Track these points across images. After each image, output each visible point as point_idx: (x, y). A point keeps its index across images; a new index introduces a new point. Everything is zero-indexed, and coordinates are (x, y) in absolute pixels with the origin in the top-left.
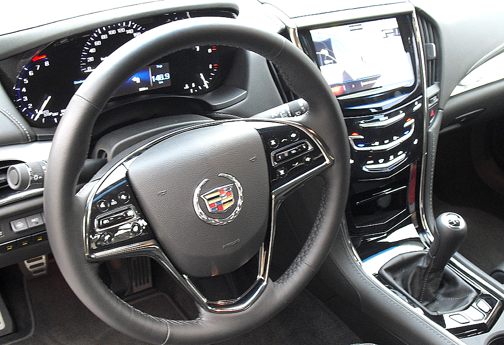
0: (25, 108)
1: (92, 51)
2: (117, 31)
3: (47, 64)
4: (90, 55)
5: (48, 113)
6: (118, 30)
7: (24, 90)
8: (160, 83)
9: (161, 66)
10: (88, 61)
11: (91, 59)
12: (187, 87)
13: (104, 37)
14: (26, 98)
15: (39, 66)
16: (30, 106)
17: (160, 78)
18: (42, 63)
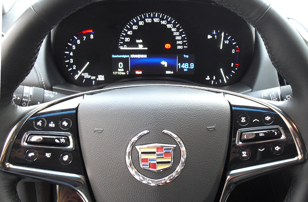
0: (71, 69)
1: (130, 33)
2: (153, 21)
3: (92, 37)
4: (127, 36)
5: (86, 76)
6: (154, 19)
7: (71, 54)
8: (185, 70)
9: (187, 56)
10: (126, 41)
11: (127, 40)
12: (208, 78)
13: (141, 23)
14: (72, 61)
15: (85, 37)
16: (74, 67)
17: (185, 66)
18: (88, 35)
